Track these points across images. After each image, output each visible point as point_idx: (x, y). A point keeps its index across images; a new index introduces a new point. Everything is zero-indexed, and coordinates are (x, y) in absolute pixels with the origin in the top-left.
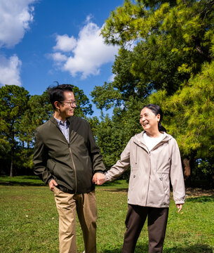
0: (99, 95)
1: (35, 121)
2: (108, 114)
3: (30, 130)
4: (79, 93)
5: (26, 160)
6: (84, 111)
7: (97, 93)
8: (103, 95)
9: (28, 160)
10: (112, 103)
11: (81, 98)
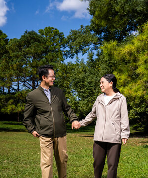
0: (75, 39)
1: (12, 66)
2: (83, 59)
3: (8, 75)
4: (60, 36)
5: (5, 106)
6: (65, 55)
7: (73, 37)
8: (78, 40)
9: (6, 106)
10: (87, 47)
11: (61, 41)
